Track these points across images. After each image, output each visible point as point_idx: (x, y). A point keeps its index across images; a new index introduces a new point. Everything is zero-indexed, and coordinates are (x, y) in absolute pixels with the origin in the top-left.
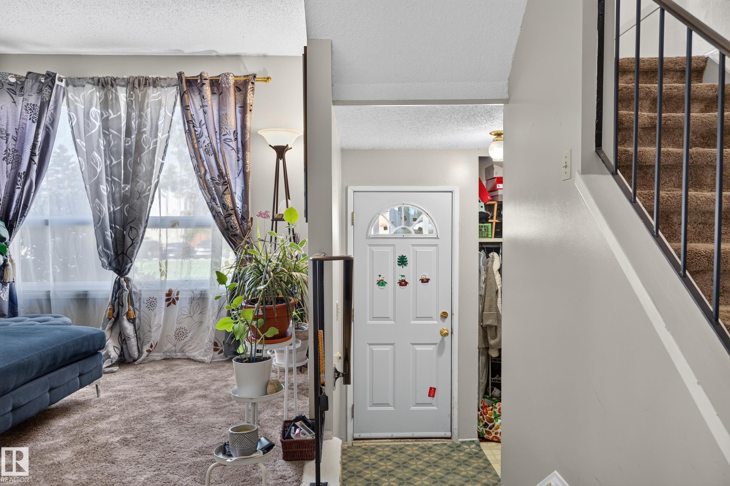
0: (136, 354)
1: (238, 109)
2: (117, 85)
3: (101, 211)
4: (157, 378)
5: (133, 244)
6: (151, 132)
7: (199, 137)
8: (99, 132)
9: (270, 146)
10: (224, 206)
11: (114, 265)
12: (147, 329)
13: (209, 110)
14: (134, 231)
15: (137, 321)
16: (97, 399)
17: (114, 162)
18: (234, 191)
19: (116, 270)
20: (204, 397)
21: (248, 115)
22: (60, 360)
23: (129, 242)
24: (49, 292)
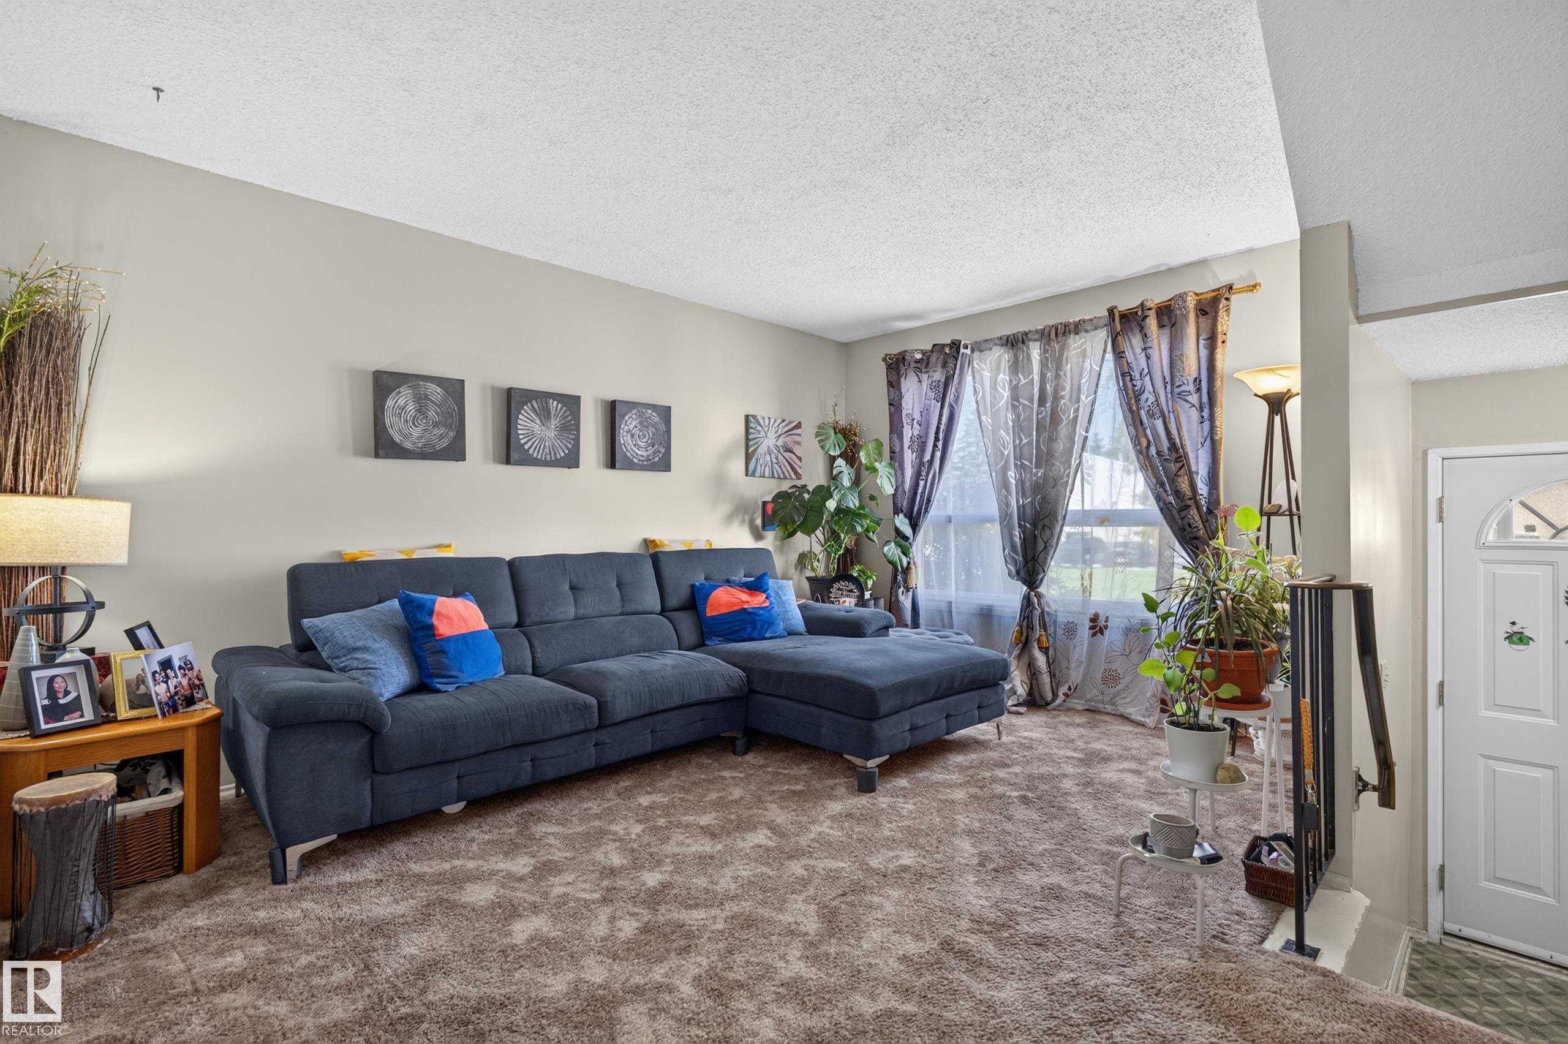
0: (1049, 696)
1: (1202, 342)
2: (1029, 340)
3: (1008, 505)
4: (1074, 732)
5: (1045, 547)
6: (1071, 395)
7: (1137, 396)
8: (1007, 405)
9: (1256, 395)
10: (1177, 493)
11: (1022, 573)
12: (1064, 664)
13: (1154, 353)
14: (1048, 531)
15: (1051, 652)
16: (998, 741)
17: (1025, 441)
18: (1194, 469)
19: (1025, 582)
20: (1137, 772)
21: (1219, 351)
22: (957, 684)
23: (1041, 545)
24: (950, 603)
